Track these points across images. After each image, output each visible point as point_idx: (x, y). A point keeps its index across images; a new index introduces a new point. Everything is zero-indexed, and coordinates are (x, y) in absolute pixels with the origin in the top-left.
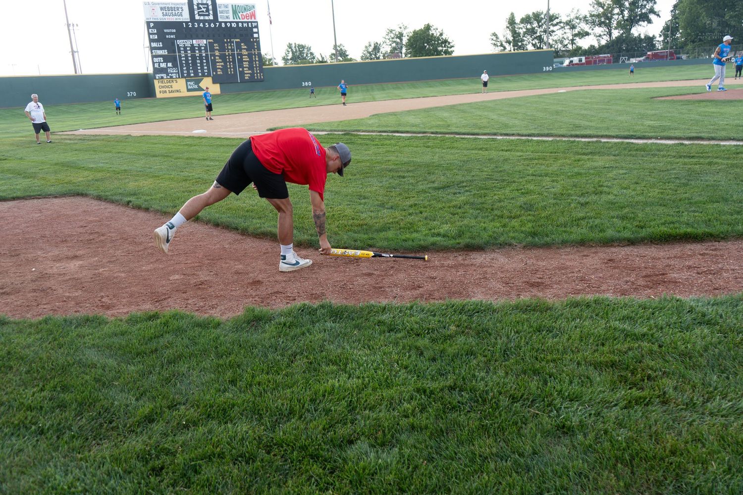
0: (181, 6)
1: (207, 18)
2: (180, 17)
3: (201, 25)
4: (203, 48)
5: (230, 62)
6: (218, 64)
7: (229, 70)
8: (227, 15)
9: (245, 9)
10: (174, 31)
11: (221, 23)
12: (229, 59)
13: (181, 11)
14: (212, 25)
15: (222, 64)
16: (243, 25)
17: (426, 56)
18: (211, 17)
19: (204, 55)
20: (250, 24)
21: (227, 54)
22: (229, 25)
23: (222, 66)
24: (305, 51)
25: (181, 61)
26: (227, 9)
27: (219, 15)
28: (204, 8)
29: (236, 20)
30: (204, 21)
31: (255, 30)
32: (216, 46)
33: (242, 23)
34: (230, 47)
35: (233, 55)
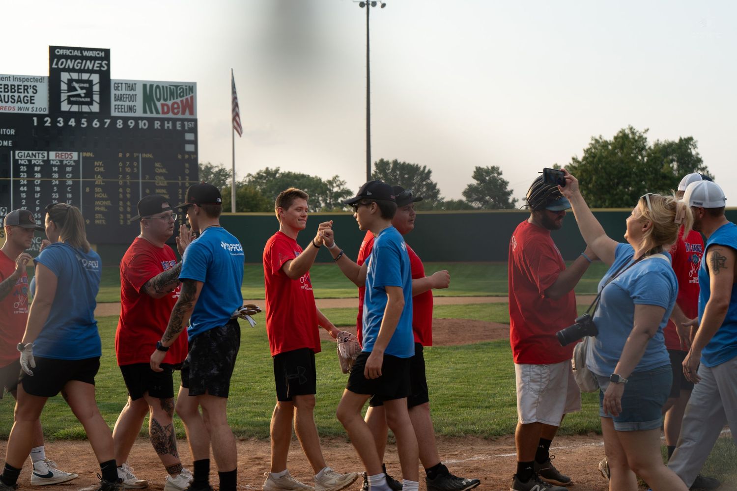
0: (33, 84)
1: (85, 109)
2: (29, 105)
3: (72, 122)
4: (69, 169)
5: (125, 200)
6: (97, 203)
7: (122, 216)
8: (131, 104)
9: (172, 94)
10: (13, 132)
11: (115, 119)
12: (125, 193)
13: (31, 94)
14: (96, 124)
15: (108, 203)
16: (162, 125)
17: (611, 206)
18: (95, 108)
19: (70, 182)
20: (178, 124)
21: (121, 182)
22: (131, 124)
23: (106, 207)
24: (416, 179)
25: (17, 192)
26: (132, 93)
27: (113, 103)
28: (82, 88)
29: (148, 115)
30: (78, 116)
31: (189, 136)
32: (98, 164)
33: (162, 120)
34: (128, 170)
35: (134, 186)
